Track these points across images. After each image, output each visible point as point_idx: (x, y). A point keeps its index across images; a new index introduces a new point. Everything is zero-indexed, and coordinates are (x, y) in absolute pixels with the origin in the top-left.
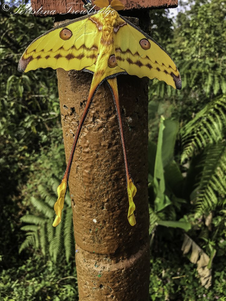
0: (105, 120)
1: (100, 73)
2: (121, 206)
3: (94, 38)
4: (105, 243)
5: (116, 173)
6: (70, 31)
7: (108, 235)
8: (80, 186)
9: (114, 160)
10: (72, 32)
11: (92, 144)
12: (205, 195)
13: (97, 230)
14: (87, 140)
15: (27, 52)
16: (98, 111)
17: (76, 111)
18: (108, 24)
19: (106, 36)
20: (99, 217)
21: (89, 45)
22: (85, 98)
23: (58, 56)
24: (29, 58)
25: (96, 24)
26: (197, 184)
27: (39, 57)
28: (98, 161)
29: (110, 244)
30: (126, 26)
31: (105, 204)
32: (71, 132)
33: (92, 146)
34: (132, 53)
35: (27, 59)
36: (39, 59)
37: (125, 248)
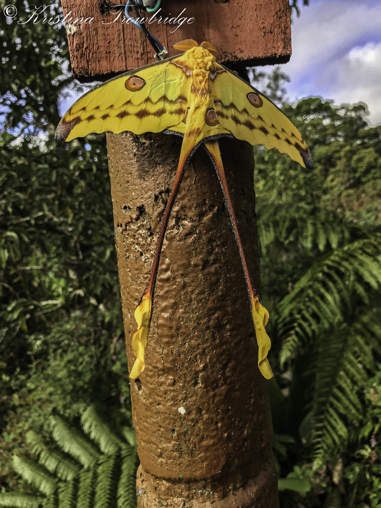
0: (197, 222)
1: (194, 132)
2: (228, 377)
3: (180, 87)
4: (202, 454)
5: (216, 315)
6: (142, 79)
7: (207, 437)
8: (154, 345)
9: (214, 290)
10: (144, 81)
11: (174, 263)
12: (326, 423)
13: (185, 429)
14: (166, 257)
15: (72, 112)
16: (185, 207)
17: (147, 210)
18: (202, 67)
19: (199, 83)
20: (190, 401)
21: (172, 96)
22: (162, 186)
23: (123, 115)
24: (73, 120)
25: (181, 68)
26: (308, 406)
27: (91, 118)
28: (185, 293)
29: (210, 455)
30: (226, 73)
31: (201, 374)
32: (136, 249)
33: (175, 267)
34: (238, 110)
35: (70, 122)
36: (92, 121)
37: (238, 462)
